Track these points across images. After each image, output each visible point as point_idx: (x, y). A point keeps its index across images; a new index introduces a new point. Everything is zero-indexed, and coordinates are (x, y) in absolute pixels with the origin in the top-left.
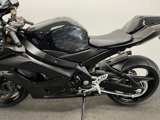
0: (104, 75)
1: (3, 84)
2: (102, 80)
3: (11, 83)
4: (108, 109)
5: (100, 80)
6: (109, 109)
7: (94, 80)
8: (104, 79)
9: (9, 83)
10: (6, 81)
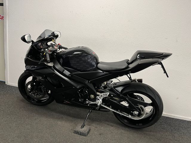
0: (106, 93)
1: (39, 87)
2: (104, 97)
3: (44, 87)
4: (111, 126)
5: (102, 96)
6: (113, 126)
7: (98, 96)
8: (106, 96)
9: (43, 87)
10: (41, 85)
